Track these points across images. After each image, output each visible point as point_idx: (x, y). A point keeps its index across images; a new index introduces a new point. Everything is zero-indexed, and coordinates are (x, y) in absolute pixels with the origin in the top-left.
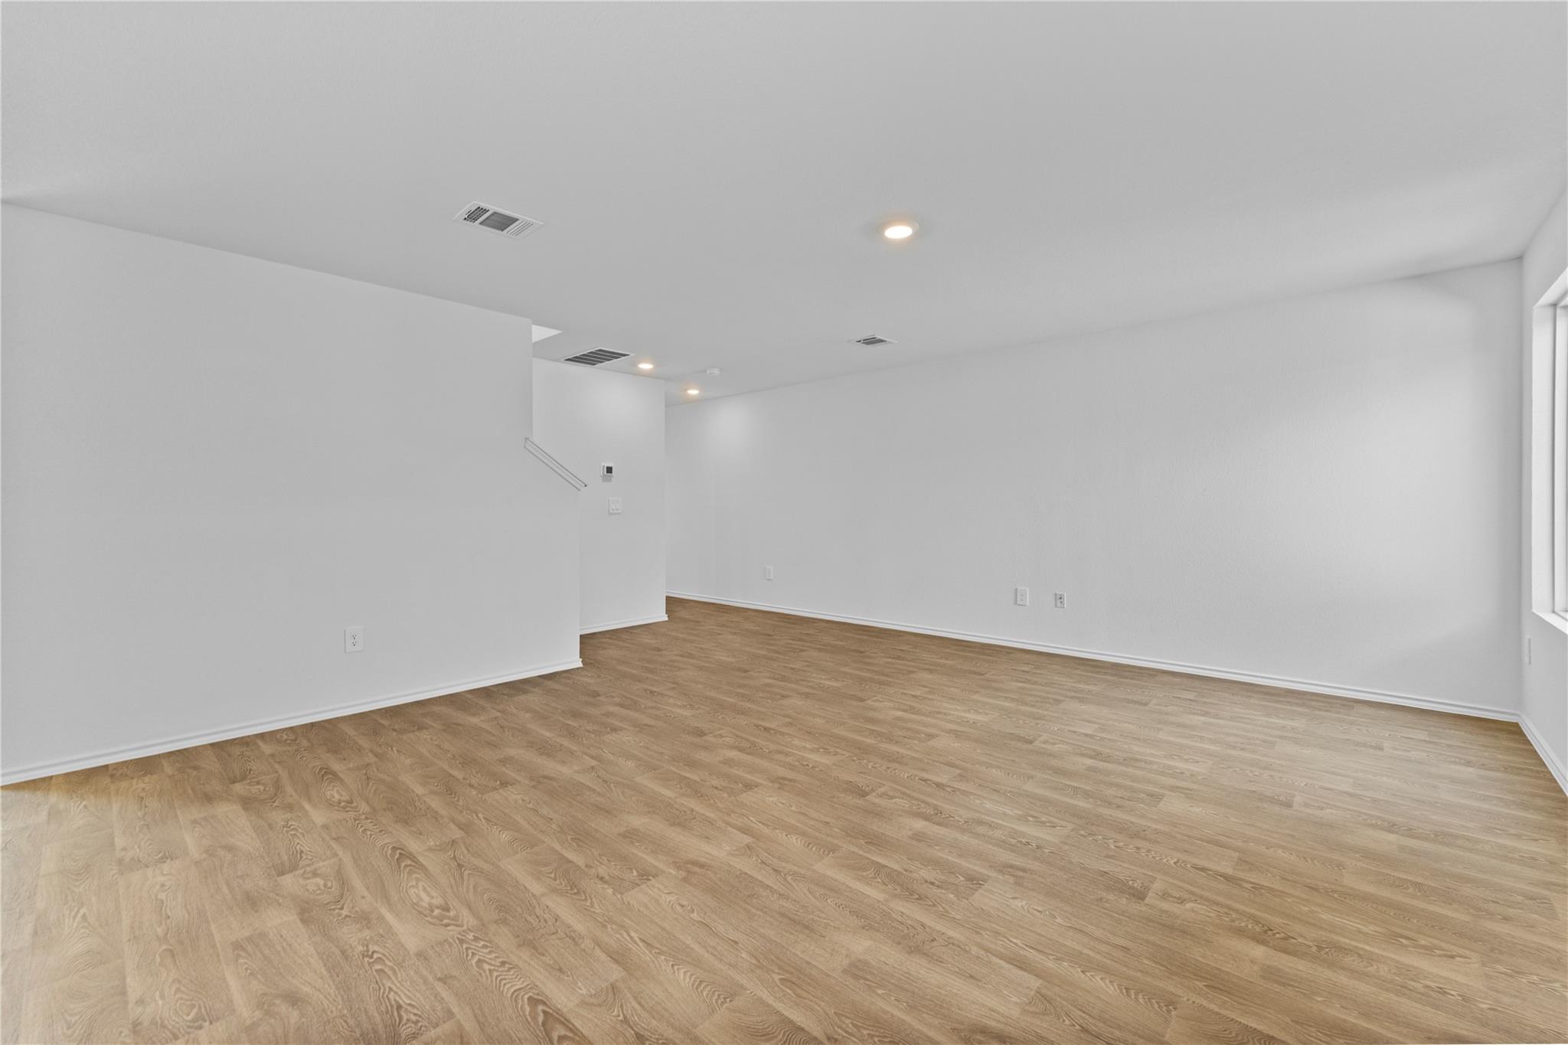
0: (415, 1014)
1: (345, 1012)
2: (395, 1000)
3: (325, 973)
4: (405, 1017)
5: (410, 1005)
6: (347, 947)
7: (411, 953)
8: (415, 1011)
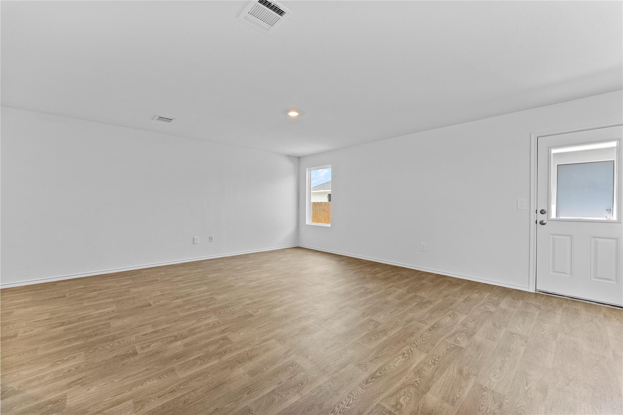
0: (447, 346)
1: (456, 359)
2: (446, 351)
3: (447, 370)
4: (449, 348)
5: (445, 348)
6: (434, 370)
7: (427, 354)
8: (446, 346)
